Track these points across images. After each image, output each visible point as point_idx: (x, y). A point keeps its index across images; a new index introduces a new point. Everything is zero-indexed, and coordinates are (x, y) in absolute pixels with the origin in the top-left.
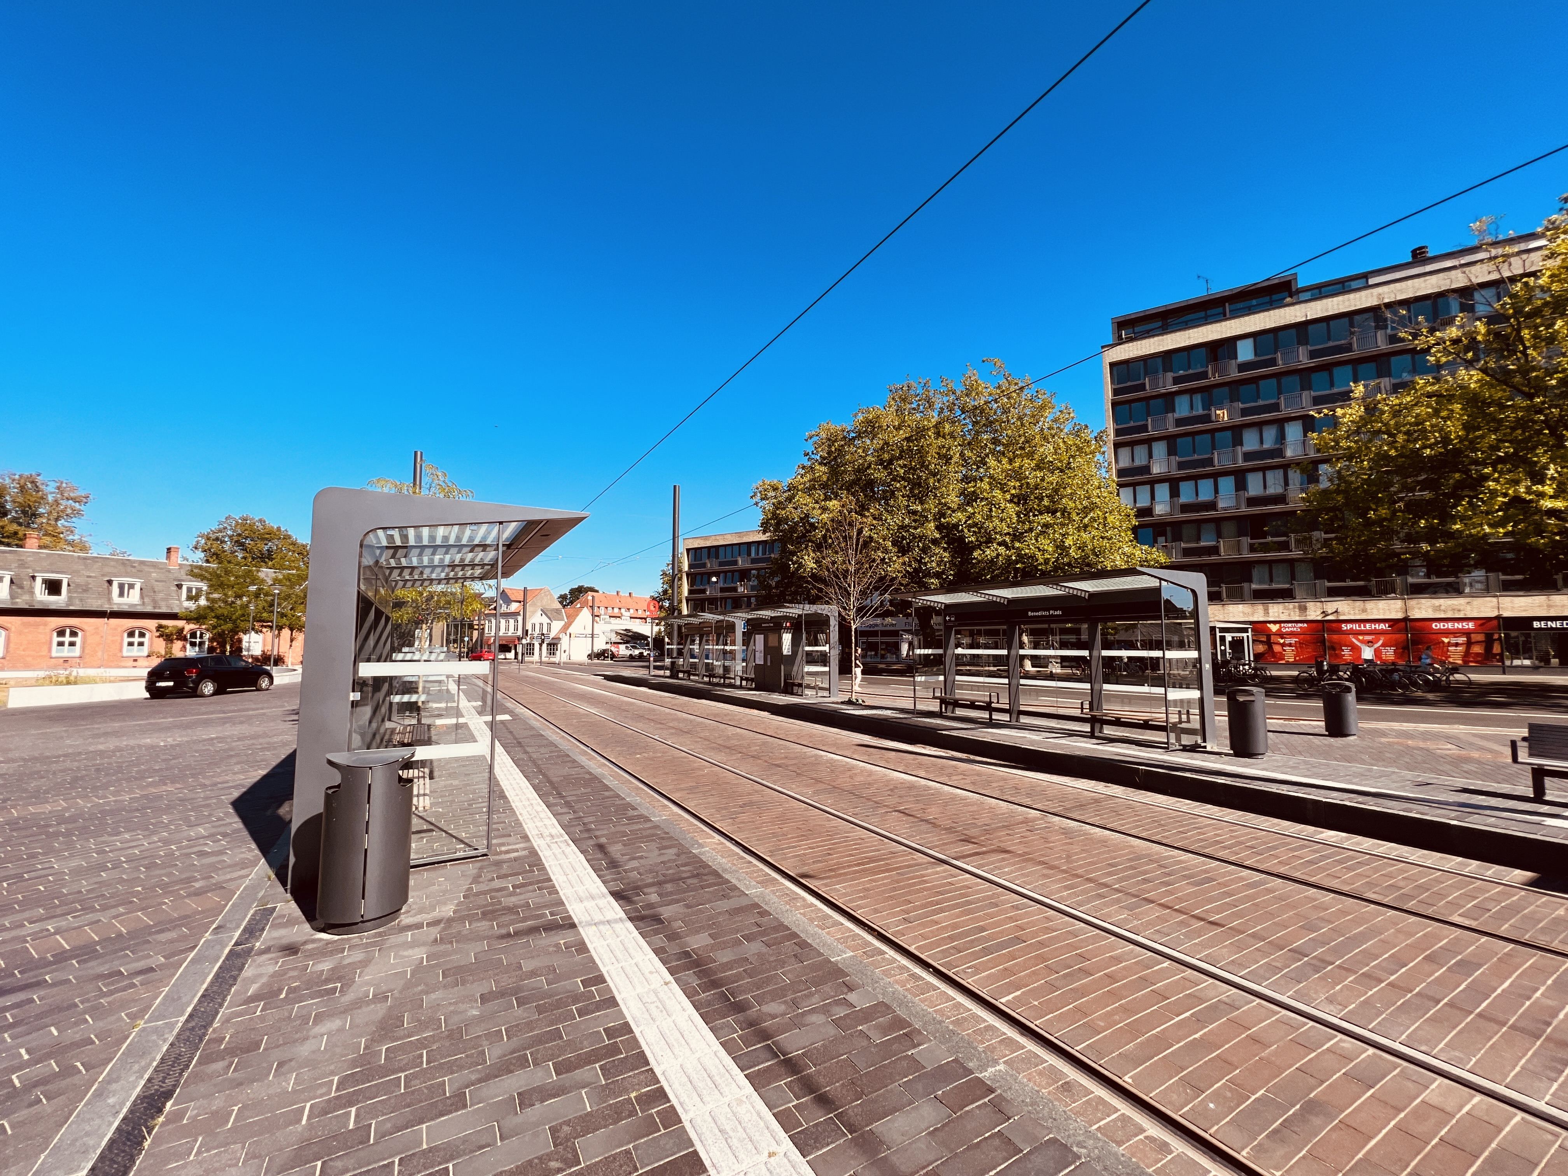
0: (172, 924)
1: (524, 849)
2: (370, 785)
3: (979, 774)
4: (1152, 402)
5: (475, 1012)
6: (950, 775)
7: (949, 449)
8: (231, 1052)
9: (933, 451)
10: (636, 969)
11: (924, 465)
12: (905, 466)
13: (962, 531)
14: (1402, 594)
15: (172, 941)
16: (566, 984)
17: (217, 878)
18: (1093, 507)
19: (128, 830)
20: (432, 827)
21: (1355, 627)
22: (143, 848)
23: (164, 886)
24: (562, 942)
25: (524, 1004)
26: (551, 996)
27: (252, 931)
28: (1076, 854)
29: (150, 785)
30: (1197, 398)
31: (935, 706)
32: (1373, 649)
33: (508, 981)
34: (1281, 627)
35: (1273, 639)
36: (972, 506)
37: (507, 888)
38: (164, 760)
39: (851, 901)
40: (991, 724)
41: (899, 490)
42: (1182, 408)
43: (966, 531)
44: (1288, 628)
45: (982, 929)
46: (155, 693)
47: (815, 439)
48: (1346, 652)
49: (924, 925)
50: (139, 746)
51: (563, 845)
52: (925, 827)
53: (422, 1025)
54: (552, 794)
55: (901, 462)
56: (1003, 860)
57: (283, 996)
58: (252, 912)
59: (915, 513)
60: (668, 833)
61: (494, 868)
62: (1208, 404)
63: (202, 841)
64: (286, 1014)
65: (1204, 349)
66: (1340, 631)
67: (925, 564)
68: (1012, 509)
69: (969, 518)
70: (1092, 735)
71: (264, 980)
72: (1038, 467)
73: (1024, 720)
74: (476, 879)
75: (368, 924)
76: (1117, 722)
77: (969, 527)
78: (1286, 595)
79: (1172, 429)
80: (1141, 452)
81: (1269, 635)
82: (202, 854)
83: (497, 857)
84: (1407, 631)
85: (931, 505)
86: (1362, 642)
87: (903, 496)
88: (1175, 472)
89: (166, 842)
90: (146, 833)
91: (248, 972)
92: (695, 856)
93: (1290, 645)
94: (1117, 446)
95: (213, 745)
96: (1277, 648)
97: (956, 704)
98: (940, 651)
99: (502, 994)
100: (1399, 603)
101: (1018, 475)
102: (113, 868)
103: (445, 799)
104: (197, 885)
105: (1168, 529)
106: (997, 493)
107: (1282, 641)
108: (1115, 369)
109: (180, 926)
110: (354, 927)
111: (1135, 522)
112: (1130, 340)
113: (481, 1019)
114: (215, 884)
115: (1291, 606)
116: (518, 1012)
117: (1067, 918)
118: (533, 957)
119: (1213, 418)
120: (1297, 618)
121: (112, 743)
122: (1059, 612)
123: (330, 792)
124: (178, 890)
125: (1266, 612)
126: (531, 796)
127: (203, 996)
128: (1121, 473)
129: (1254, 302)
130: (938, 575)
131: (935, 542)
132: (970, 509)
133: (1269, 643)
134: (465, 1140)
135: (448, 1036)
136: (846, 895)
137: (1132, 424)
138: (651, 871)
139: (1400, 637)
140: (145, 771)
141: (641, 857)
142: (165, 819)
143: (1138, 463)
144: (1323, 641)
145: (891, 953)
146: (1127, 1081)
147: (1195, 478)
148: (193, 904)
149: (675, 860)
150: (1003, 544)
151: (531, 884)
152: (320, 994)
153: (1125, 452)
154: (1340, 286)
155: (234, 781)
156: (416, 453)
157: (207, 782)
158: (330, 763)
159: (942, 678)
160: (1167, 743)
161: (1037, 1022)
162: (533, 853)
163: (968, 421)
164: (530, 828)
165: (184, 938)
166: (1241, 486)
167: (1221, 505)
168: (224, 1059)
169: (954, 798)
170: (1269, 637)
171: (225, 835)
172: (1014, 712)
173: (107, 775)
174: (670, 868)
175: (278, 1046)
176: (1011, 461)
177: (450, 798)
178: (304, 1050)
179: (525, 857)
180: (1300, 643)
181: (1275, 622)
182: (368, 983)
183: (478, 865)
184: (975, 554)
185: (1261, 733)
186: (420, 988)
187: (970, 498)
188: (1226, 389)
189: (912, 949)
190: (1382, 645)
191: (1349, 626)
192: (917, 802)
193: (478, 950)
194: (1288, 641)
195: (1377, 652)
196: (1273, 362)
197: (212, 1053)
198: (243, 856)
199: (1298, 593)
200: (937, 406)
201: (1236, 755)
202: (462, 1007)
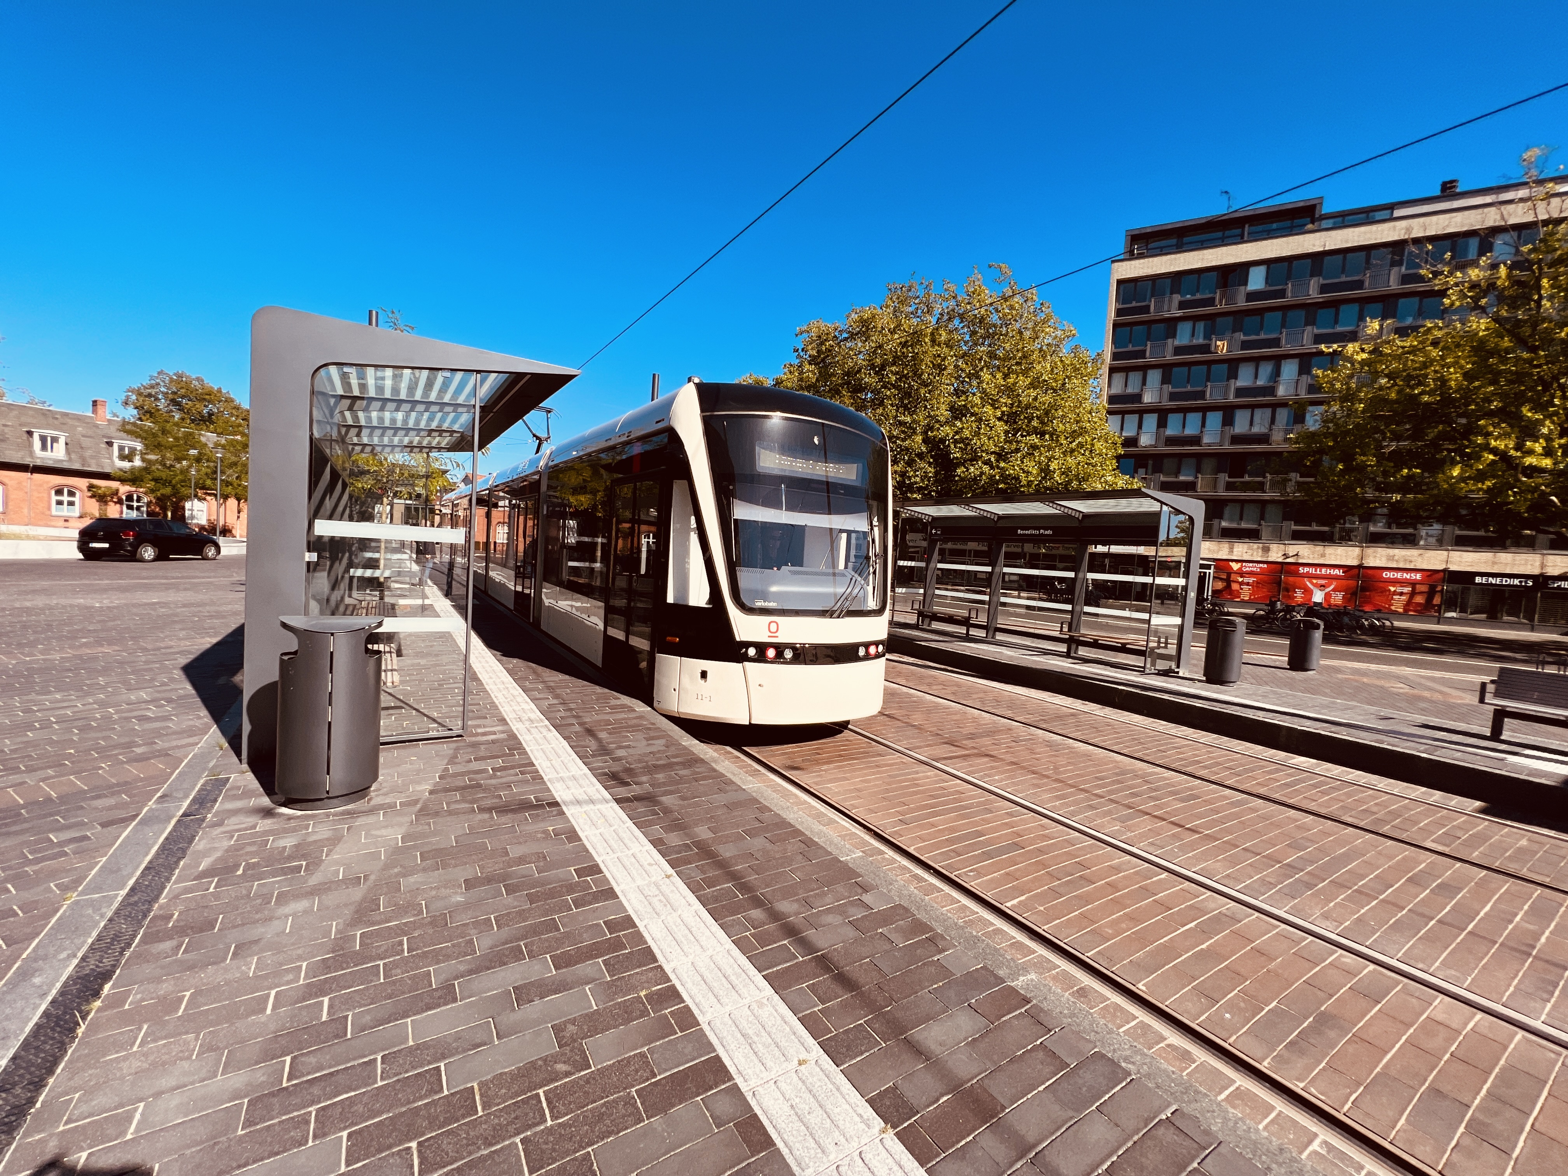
0: (112, 790)
1: (503, 732)
2: (332, 653)
3: (958, 685)
4: (1154, 326)
5: (460, 899)
6: (930, 685)
7: (944, 359)
8: (181, 931)
9: (928, 360)
10: (633, 860)
11: (917, 374)
12: (897, 373)
13: (949, 446)
14: (1361, 542)
15: (110, 808)
16: (560, 872)
17: (160, 744)
18: (1083, 431)
19: (59, 690)
20: (399, 704)
21: (1312, 570)
22: (76, 709)
23: (99, 749)
24: (551, 828)
25: (515, 892)
26: (543, 885)
27: (203, 801)
28: (1063, 766)
29: (85, 645)
30: (1201, 326)
31: (912, 619)
32: (1324, 593)
33: (494, 866)
34: (1242, 565)
35: (1233, 577)
36: (961, 420)
37: (486, 771)
38: (99, 622)
39: (845, 800)
40: (968, 638)
41: (889, 398)
42: (1184, 336)
43: (952, 446)
44: (1249, 567)
45: (980, 834)
46: (90, 555)
47: (805, 335)
48: (1299, 595)
49: (922, 827)
50: (71, 606)
51: (544, 730)
52: (911, 732)
53: (402, 910)
54: (527, 679)
55: (894, 368)
56: (992, 768)
57: (240, 872)
58: (202, 781)
59: (902, 423)
60: (653, 724)
61: (470, 750)
62: (1210, 334)
63: (143, 706)
64: (244, 892)
65: (1215, 273)
66: (1297, 574)
67: (909, 478)
68: (1001, 427)
69: (957, 433)
70: (1068, 655)
71: (218, 854)
72: (1033, 386)
73: (1000, 637)
74: (452, 760)
75: (335, 801)
76: (1095, 644)
77: (956, 442)
78: (1252, 535)
79: (1170, 357)
80: (1135, 378)
81: (1230, 572)
82: (142, 719)
83: (474, 739)
84: (1359, 577)
85: (921, 417)
86: (1315, 585)
87: (892, 405)
88: (1166, 403)
89: (103, 704)
90: (80, 694)
91: (200, 844)
92: (685, 748)
93: (1248, 584)
94: (1112, 370)
95: (155, 610)
96: (1235, 586)
97: (935, 617)
98: (923, 564)
99: (489, 880)
100: (1357, 550)
101: (1010, 390)
102: (41, 728)
103: (414, 677)
104: (139, 750)
105: (1150, 462)
106: (988, 409)
107: (1241, 580)
108: (1122, 287)
109: (119, 793)
110: (319, 803)
111: (1121, 451)
112: (1141, 256)
113: (466, 906)
114: (159, 751)
115: (1255, 546)
116: (508, 900)
117: (1061, 827)
118: (520, 843)
119: (1213, 349)
120: (1259, 559)
121: (40, 601)
122: (1049, 532)
123: (286, 658)
124: (117, 755)
125: (1231, 551)
126: (505, 680)
127: (147, 868)
128: (1112, 399)
129: (1275, 226)
130: (920, 489)
131: (921, 456)
132: (959, 424)
133: (1228, 581)
134: (458, 1037)
135: (431, 923)
136: (838, 793)
137: (1130, 348)
138: (640, 761)
139: (1352, 583)
140: (79, 631)
141: (628, 747)
142: (101, 680)
143: (1130, 390)
144: (1279, 583)
145: (890, 853)
146: (1141, 988)
147: (1185, 410)
148: (133, 770)
149: (664, 751)
150: (987, 463)
151: (512, 767)
152: (283, 872)
153: (1119, 378)
154: (1363, 216)
155: (179, 646)
156: (370, 312)
157: (149, 647)
158: (284, 625)
159: (922, 591)
160: (1144, 667)
161: (1045, 927)
162: (513, 737)
163: (966, 330)
164: (507, 711)
165: (124, 805)
166: (1228, 421)
167: (1206, 440)
168: (172, 938)
169: (937, 706)
170: (1229, 575)
171: (169, 701)
172: (991, 629)
173: (35, 632)
174: (660, 759)
175: (235, 927)
176: (1006, 376)
177: (418, 677)
178: (268, 932)
179: (504, 740)
180: (1257, 583)
181: (1237, 561)
182: (337, 863)
183: (454, 745)
184: (959, 471)
185: (1235, 663)
186: (396, 870)
187: (958, 413)
188: (1230, 319)
189: (911, 850)
190: (1333, 590)
191: (1306, 569)
192: (900, 708)
193: (460, 832)
194: (1246, 580)
195: (1327, 596)
196: (1282, 294)
197: (158, 931)
198: (191, 723)
199: (1264, 533)
200: (937, 311)
201: (1209, 681)
202: (444, 892)
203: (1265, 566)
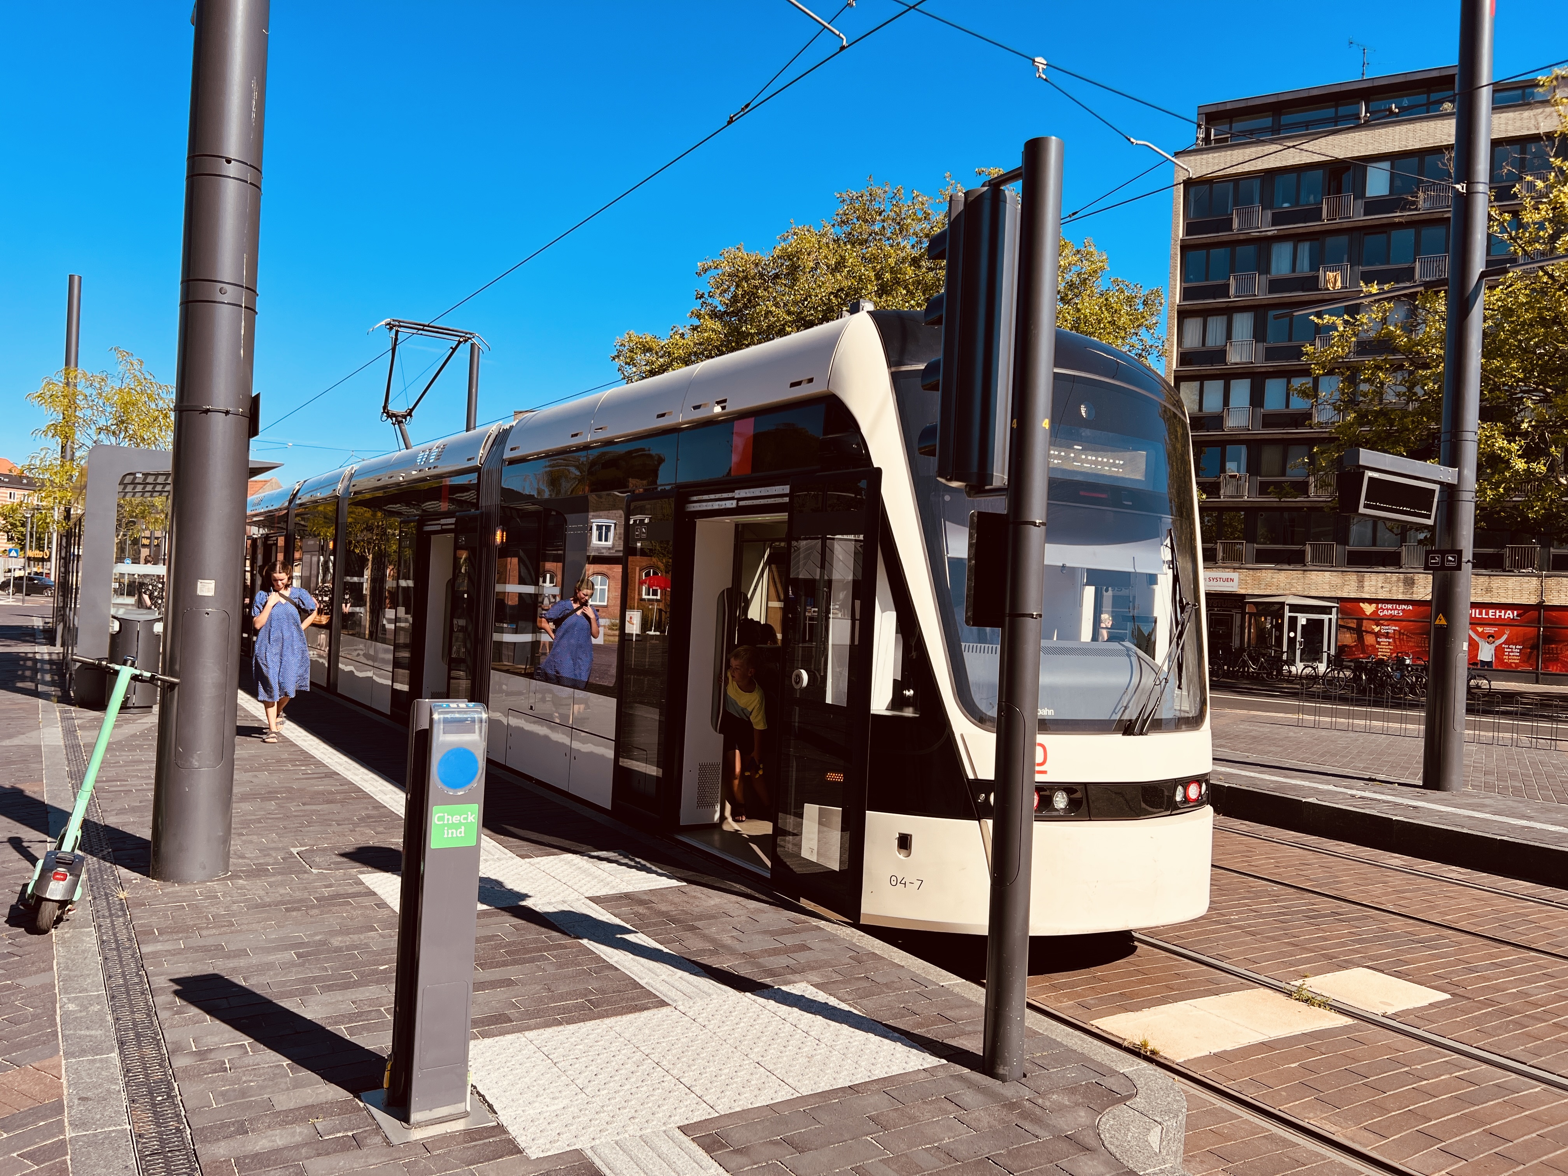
4: (1239, 249)
14: (1540, 569)
21: (1475, 613)
32: (1493, 647)
42: (1281, 264)
44: (1388, 611)
62: (1318, 261)
78: (1389, 561)
81: (1360, 618)
84: (1539, 623)
86: (1480, 635)
88: (1261, 364)
100: (1535, 581)
112: (1222, 145)
115: (1394, 577)
119: (1322, 285)
120: (1400, 597)
125: (1361, 584)
129: (1405, 101)
133: (1359, 632)
137: (1207, 281)
139: (1530, 631)
143: (1210, 343)
147: (1287, 375)
153: (1193, 326)
156: (72, 277)
167: (1318, 418)
170: (1360, 621)
180: (1399, 631)
181: (1370, 601)
188: (1344, 239)
190: (1506, 642)
196: (1411, 204)
203: (1411, 607)
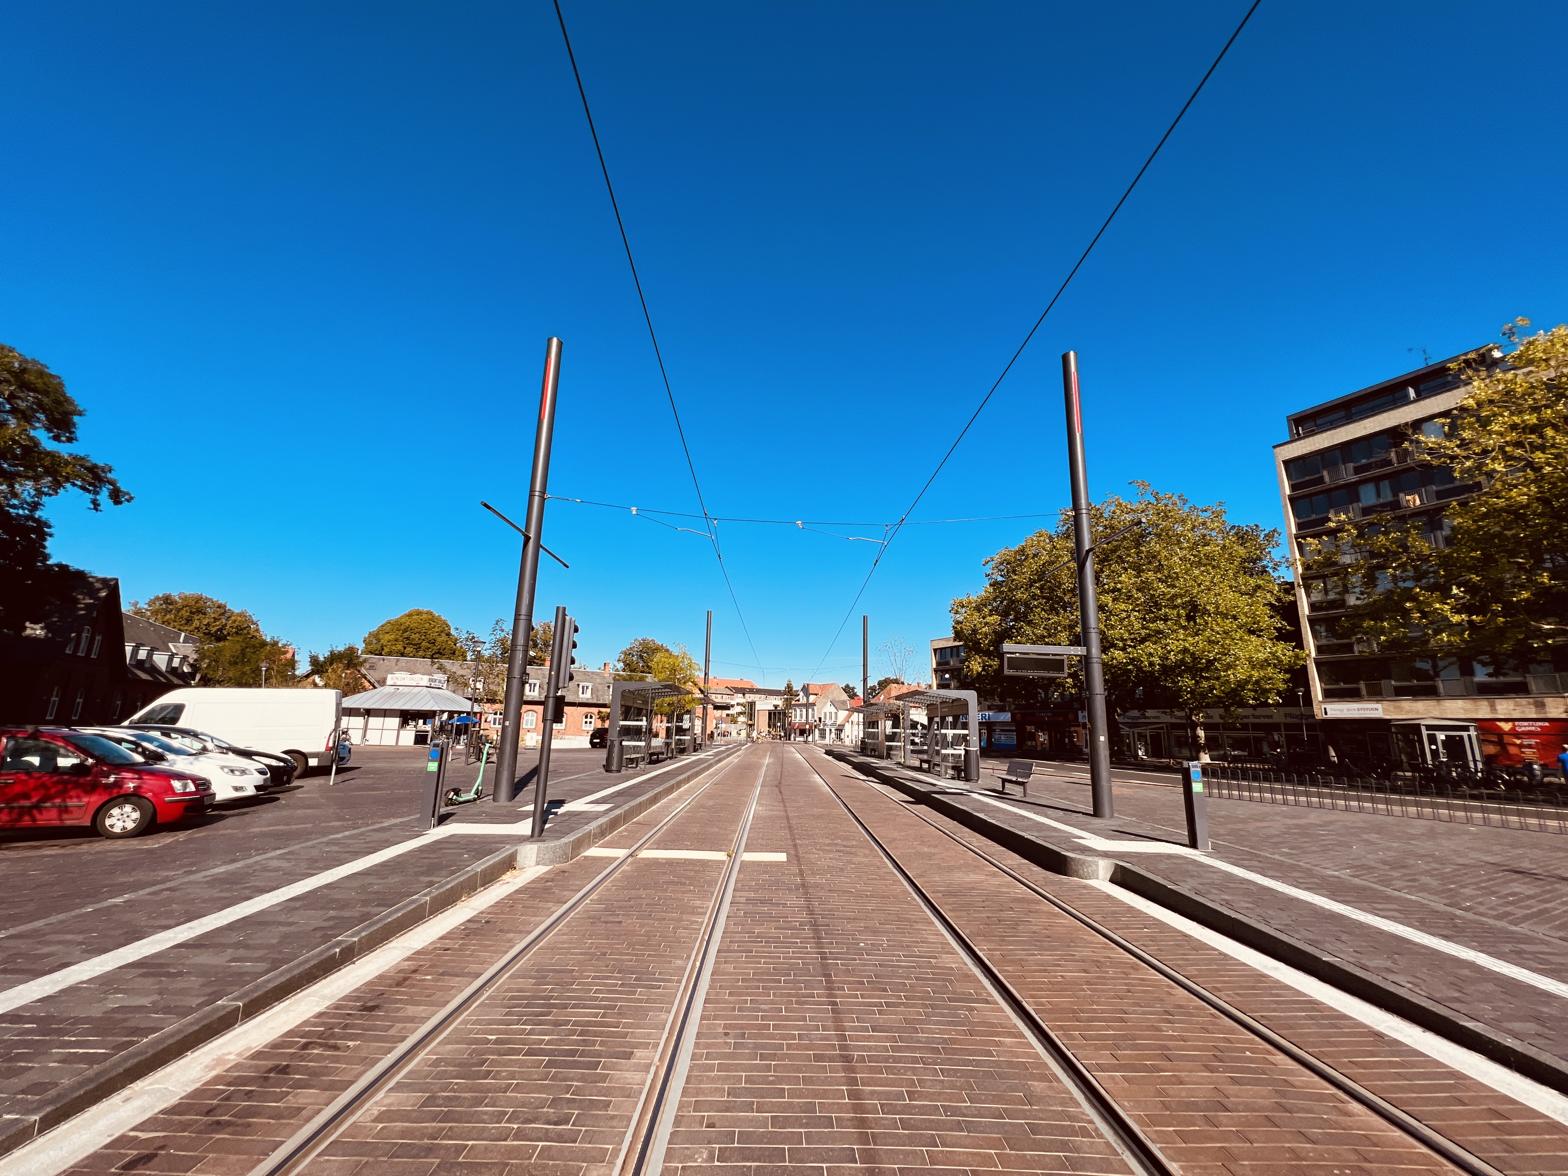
4: (1333, 494)
30: (1384, 485)
34: (1514, 725)
35: (1507, 739)
42: (1368, 496)
44: (1524, 727)
62: (1398, 490)
65: (1382, 437)
78: (1519, 690)
79: (1357, 519)
81: (1500, 733)
93: (1530, 746)
94: (1300, 539)
96: (1512, 750)
107: (1518, 742)
112: (1308, 435)
115: (1524, 701)
119: (1402, 505)
120: (1534, 716)
125: (1493, 708)
128: (1307, 566)
133: (1501, 744)
137: (1314, 517)
170: (1500, 737)
181: (1506, 720)
188: (1413, 474)
194: (1526, 742)
199: (1533, 686)
203: (1547, 724)
